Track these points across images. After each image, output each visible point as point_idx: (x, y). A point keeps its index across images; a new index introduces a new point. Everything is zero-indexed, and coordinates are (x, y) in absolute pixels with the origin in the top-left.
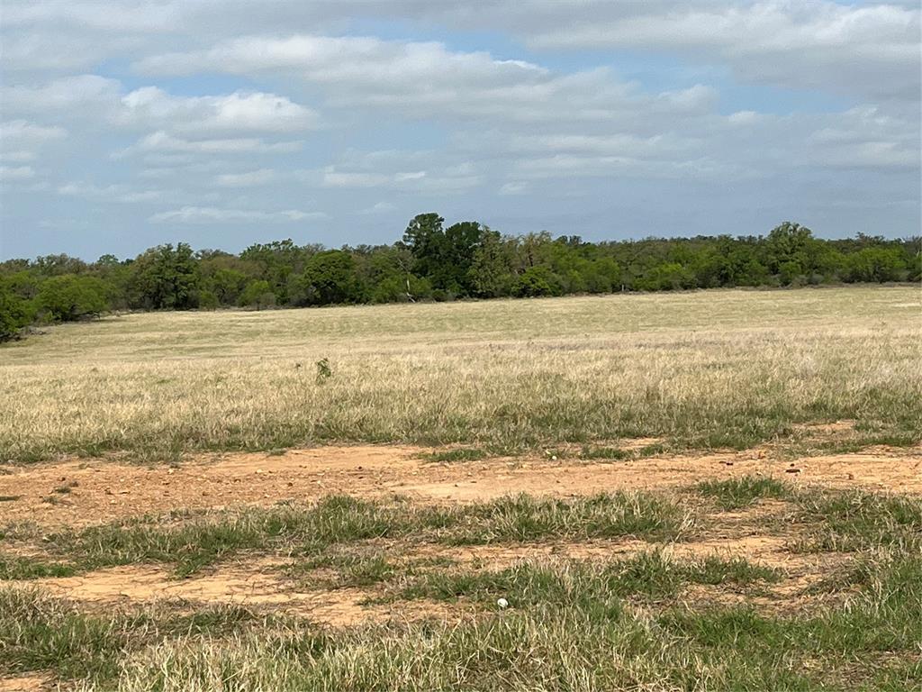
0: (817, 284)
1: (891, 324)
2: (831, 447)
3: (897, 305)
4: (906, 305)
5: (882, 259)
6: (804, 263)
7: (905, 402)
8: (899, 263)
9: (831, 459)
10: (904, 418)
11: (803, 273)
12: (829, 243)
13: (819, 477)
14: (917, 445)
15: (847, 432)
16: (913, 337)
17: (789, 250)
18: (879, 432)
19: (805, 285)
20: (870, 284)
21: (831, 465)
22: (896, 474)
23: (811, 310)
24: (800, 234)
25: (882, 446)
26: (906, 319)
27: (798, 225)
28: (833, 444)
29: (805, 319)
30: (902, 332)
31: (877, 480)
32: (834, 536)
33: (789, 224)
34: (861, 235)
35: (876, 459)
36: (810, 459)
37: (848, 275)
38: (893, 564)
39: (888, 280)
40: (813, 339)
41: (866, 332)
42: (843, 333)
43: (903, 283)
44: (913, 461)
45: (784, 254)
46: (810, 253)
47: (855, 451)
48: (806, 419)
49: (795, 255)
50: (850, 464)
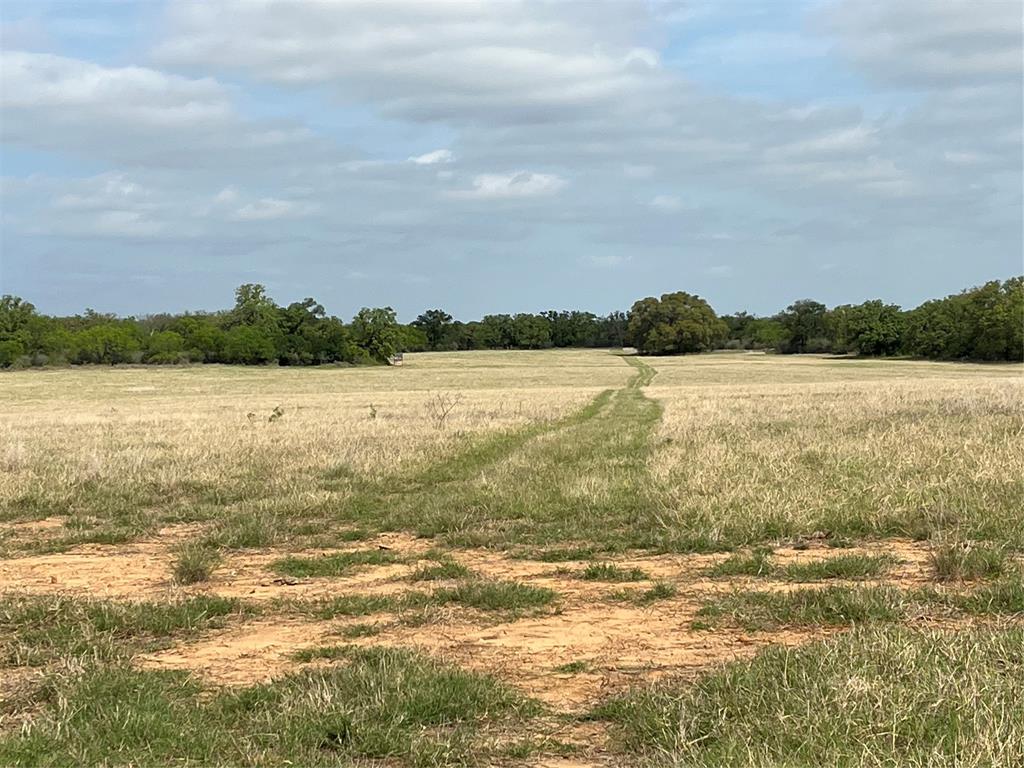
0: (41, 365)
1: (121, 410)
2: (35, 548)
3: (130, 389)
4: (139, 389)
5: (113, 339)
6: (27, 342)
7: (124, 496)
8: (132, 343)
9: (35, 561)
10: (121, 513)
11: (25, 353)
12: (55, 320)
13: (18, 582)
14: (132, 542)
15: (57, 531)
16: (144, 424)
17: (10, 327)
18: (92, 528)
19: (29, 367)
20: (101, 366)
21: (33, 567)
22: (104, 575)
23: (35, 394)
24: (22, 309)
25: (92, 545)
26: (139, 404)
27: (20, 299)
28: (38, 544)
29: (27, 404)
30: (132, 419)
31: (83, 582)
32: (23, 648)
33: (10, 298)
34: (91, 312)
35: (85, 559)
36: (11, 562)
37: (76, 357)
38: (84, 676)
39: (121, 362)
40: (33, 427)
41: (93, 418)
42: (66, 421)
43: (135, 365)
44: (125, 560)
45: (5, 332)
46: (33, 330)
47: (62, 551)
48: (12, 517)
49: (16, 333)
50: (55, 566)
